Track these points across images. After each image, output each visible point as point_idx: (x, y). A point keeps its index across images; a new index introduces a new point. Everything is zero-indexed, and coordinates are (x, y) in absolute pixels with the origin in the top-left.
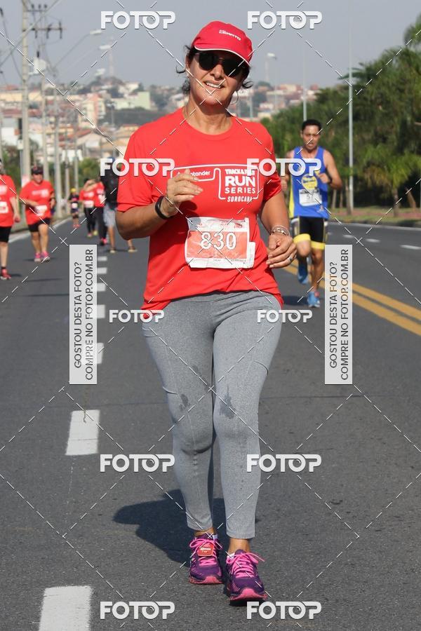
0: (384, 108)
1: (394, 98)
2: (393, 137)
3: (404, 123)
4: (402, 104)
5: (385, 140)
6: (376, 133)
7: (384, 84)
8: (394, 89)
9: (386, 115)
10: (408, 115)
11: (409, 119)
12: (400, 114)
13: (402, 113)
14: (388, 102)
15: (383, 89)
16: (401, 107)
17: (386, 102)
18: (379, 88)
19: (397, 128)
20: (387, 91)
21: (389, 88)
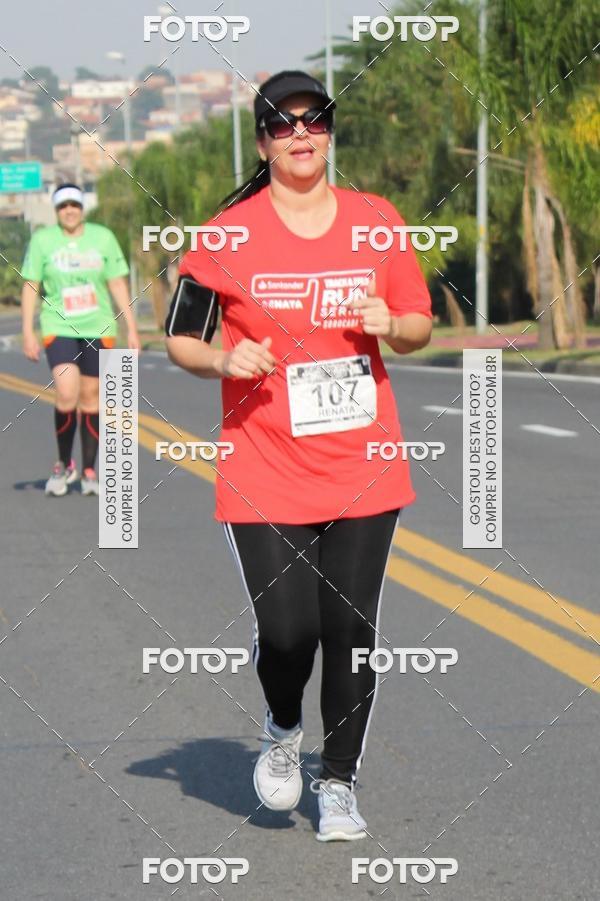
0: (401, 119)
1: (419, 97)
2: (420, 181)
3: (442, 151)
4: (438, 109)
5: (403, 185)
6: (386, 172)
7: (399, 70)
8: (419, 78)
9: (406, 133)
10: (449, 133)
11: (451, 141)
12: (432, 131)
13: (438, 129)
14: (408, 106)
15: (398, 80)
16: (435, 117)
17: (404, 108)
18: (388, 77)
19: (428, 161)
20: (406, 84)
21: (410, 77)
